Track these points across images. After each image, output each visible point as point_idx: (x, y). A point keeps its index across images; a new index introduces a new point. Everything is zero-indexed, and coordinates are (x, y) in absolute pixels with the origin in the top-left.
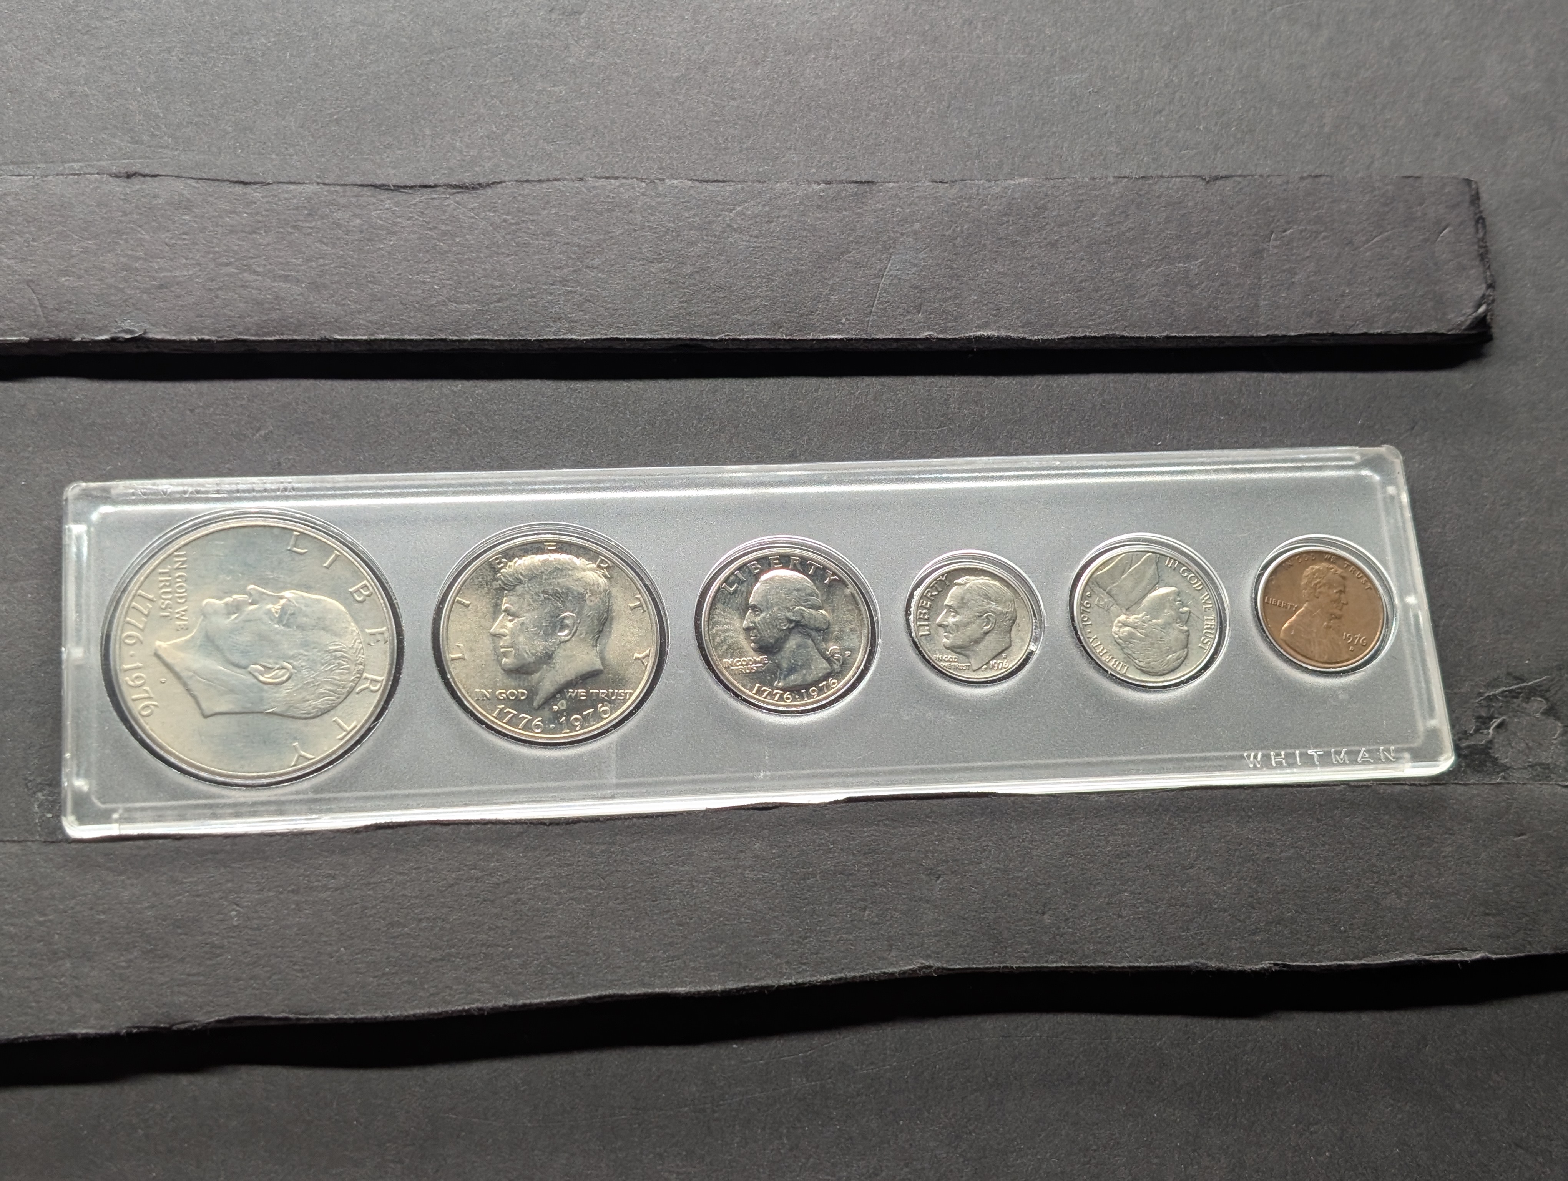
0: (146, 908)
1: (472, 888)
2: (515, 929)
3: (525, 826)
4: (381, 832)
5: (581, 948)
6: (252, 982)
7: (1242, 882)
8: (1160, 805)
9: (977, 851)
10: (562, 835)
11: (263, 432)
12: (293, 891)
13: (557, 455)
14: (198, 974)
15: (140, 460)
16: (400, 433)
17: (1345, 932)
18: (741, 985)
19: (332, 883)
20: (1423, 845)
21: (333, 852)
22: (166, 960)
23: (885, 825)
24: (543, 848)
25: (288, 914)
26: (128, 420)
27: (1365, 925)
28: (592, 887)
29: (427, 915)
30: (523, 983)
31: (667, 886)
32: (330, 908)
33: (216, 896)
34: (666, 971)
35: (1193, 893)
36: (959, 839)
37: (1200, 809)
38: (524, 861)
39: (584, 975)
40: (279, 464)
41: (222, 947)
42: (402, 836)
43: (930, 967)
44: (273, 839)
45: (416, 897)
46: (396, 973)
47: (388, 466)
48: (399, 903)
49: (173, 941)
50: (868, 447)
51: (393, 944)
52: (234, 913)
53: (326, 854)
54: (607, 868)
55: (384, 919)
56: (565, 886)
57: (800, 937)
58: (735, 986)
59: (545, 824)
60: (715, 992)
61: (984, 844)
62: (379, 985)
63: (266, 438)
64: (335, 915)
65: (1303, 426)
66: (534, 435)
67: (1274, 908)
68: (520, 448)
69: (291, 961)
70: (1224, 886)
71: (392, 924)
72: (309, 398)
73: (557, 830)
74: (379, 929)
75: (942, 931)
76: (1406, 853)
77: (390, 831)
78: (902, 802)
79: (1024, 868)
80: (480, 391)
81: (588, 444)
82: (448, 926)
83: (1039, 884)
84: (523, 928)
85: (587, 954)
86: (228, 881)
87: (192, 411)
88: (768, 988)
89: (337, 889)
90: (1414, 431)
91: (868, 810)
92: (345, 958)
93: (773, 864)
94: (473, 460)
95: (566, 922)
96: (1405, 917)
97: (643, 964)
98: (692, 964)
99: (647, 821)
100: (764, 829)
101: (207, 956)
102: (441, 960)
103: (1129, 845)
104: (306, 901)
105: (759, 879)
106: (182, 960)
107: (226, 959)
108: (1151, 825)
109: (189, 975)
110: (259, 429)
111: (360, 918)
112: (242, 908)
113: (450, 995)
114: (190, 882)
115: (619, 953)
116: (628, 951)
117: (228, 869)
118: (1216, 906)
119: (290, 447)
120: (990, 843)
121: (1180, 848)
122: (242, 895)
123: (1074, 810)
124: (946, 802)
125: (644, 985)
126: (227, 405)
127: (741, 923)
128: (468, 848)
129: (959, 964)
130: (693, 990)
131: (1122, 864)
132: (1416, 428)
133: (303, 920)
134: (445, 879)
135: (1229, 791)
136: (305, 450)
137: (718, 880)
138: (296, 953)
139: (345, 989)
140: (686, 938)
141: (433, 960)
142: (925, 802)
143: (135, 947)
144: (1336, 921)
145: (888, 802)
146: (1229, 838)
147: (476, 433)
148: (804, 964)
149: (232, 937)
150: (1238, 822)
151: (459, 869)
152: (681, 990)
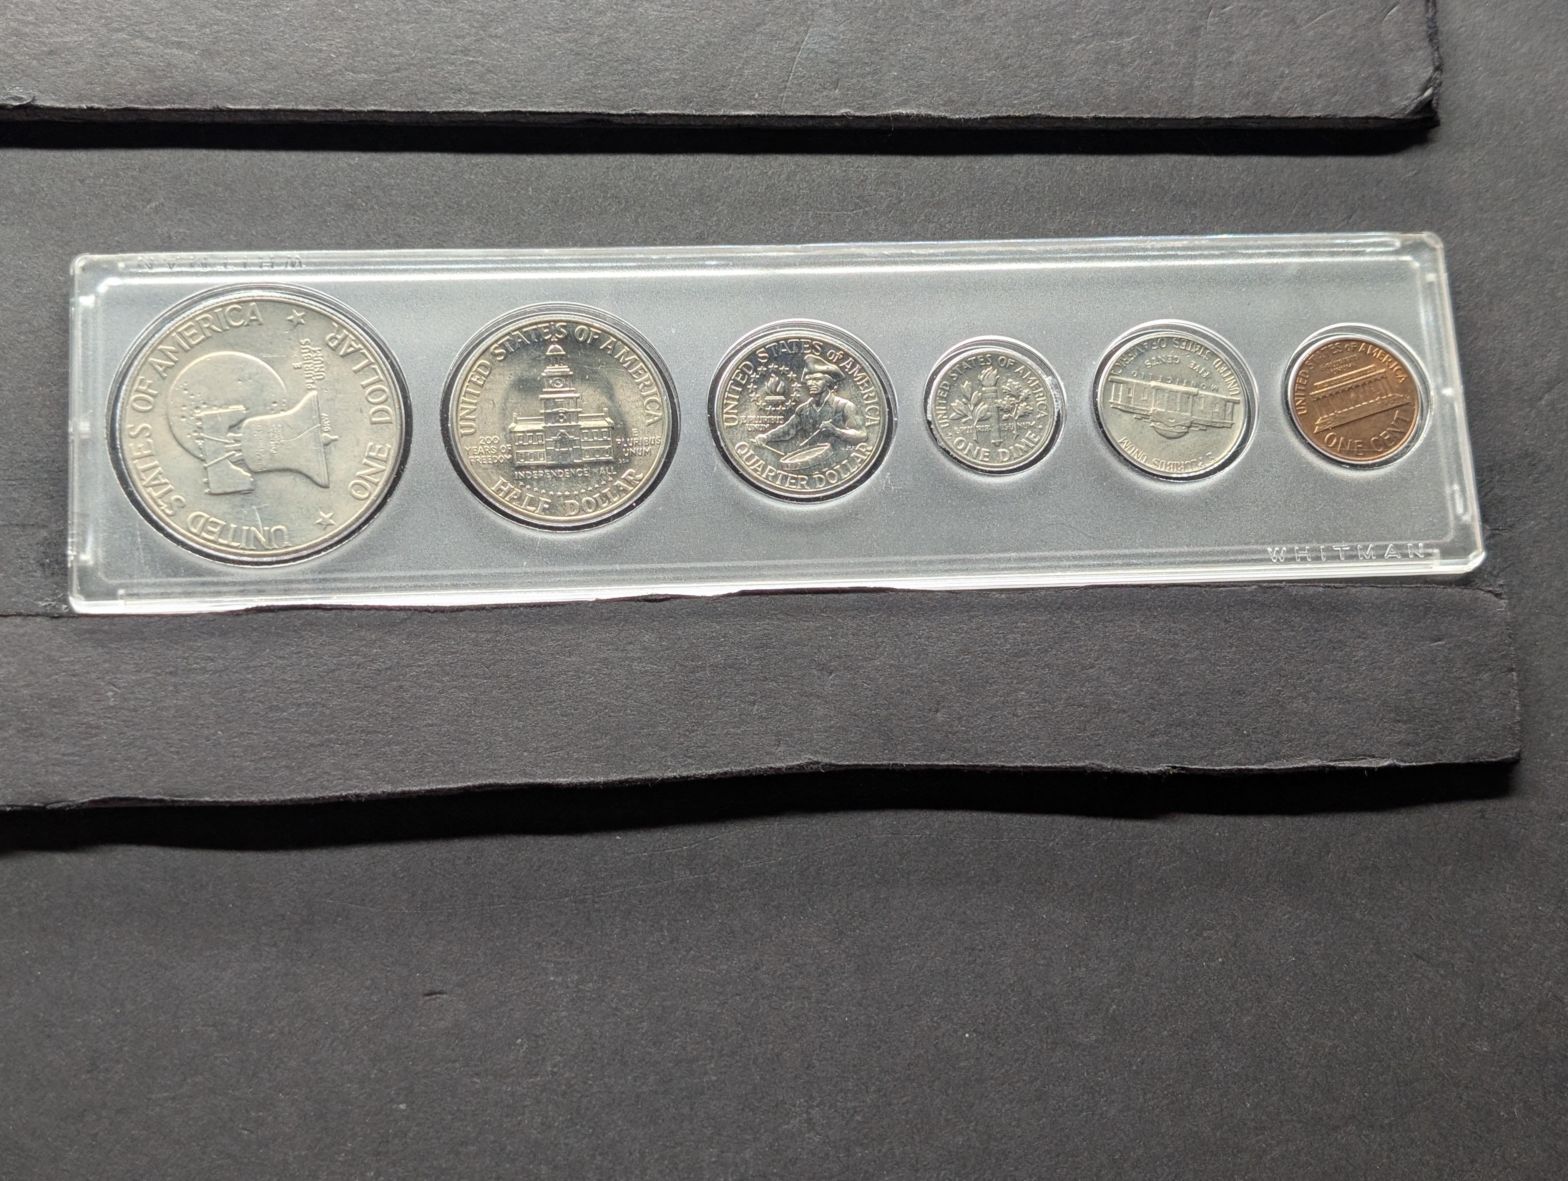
0: (22, 686)
1: (354, 673)
2: (396, 715)
3: (409, 613)
4: (261, 615)
5: (463, 736)
6: (128, 763)
7: (1143, 683)
8: (1062, 603)
10: (446, 623)
11: (153, 205)
12: (171, 673)
13: (456, 232)
14: (73, 754)
15: (27, 232)
16: (294, 208)
17: (1248, 735)
18: (624, 777)
19: (211, 665)
20: (1334, 648)
21: (213, 635)
22: (41, 739)
23: (778, 619)
24: (427, 635)
25: (166, 696)
26: (17, 190)
27: (1269, 729)
28: (476, 676)
29: (307, 700)
30: (403, 771)
31: (553, 676)
32: (209, 690)
33: (94, 676)
34: (549, 762)
35: (1092, 693)
37: (1104, 608)
38: (407, 647)
39: (465, 764)
40: (170, 237)
41: (98, 727)
42: (283, 619)
43: (818, 763)
44: (152, 620)
45: (296, 682)
46: (274, 758)
47: (281, 241)
48: (278, 688)
49: (48, 720)
50: (779, 230)
51: (271, 728)
52: (110, 694)
53: (205, 636)
54: (492, 657)
55: (263, 703)
56: (448, 674)
57: (687, 730)
58: (618, 778)
59: (429, 611)
60: (598, 783)
61: (880, 640)
62: (255, 769)
63: (156, 210)
64: (214, 698)
65: (1235, 213)
66: (432, 212)
67: (1176, 710)
68: (417, 225)
69: (168, 743)
70: (1125, 686)
71: (271, 708)
72: (201, 169)
73: (442, 617)
74: (257, 714)
75: (831, 727)
76: (1317, 657)
77: (271, 615)
78: (797, 596)
79: (918, 664)
80: (378, 165)
81: (487, 221)
82: (328, 712)
83: (934, 681)
84: (404, 716)
85: (469, 743)
86: (105, 661)
87: (82, 181)
88: (651, 780)
89: (215, 672)
90: (1351, 221)
91: (762, 603)
92: (223, 741)
93: (662, 657)
94: (369, 236)
95: (449, 710)
97: (526, 754)
98: (576, 756)
99: (534, 610)
100: (654, 621)
101: (82, 736)
102: (319, 745)
103: (1028, 644)
104: (185, 683)
105: (646, 671)
106: (57, 740)
107: (102, 739)
109: (64, 755)
110: (150, 201)
111: (239, 701)
112: (119, 688)
113: (328, 780)
114: (67, 662)
115: (501, 742)
116: (511, 740)
117: (106, 650)
119: (181, 220)
120: (885, 640)
121: (1080, 647)
122: (119, 676)
123: (973, 607)
124: (842, 596)
125: (525, 774)
126: (118, 176)
127: (627, 715)
128: (351, 633)
129: (848, 760)
130: (575, 781)
131: (1020, 662)
132: (1354, 217)
133: (180, 703)
134: (326, 665)
135: (1135, 590)
136: (196, 223)
137: (605, 671)
138: (173, 735)
139: (221, 772)
140: (570, 729)
141: (312, 745)
142: (821, 597)
143: (10, 725)
145: (784, 596)
146: (1132, 638)
147: (372, 208)
148: (690, 757)
149: (109, 718)
151: (341, 655)
152: (562, 780)
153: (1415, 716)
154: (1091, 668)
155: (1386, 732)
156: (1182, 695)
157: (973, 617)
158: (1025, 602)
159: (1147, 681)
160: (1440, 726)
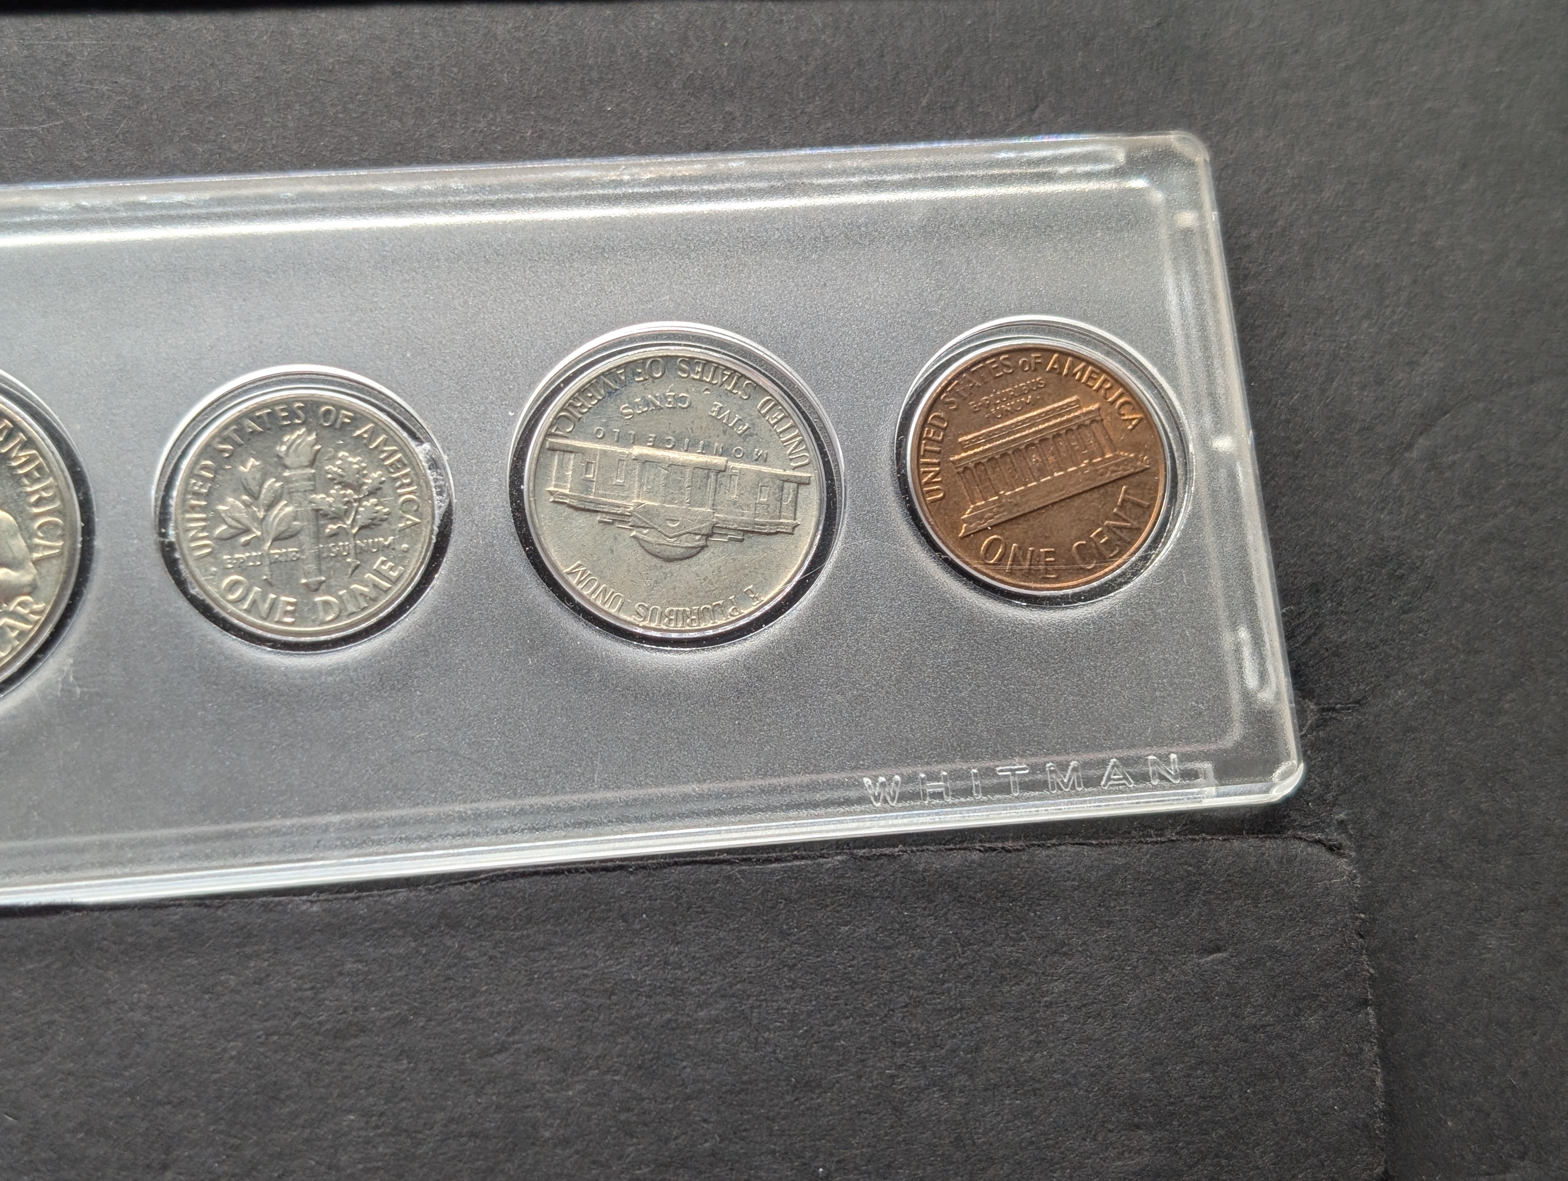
153: (1172, 1114)
154: (500, 1051)
155: (1112, 1153)
156: (689, 1098)
157: (249, 957)
158: (363, 918)
159: (617, 1072)
160: (1221, 1132)
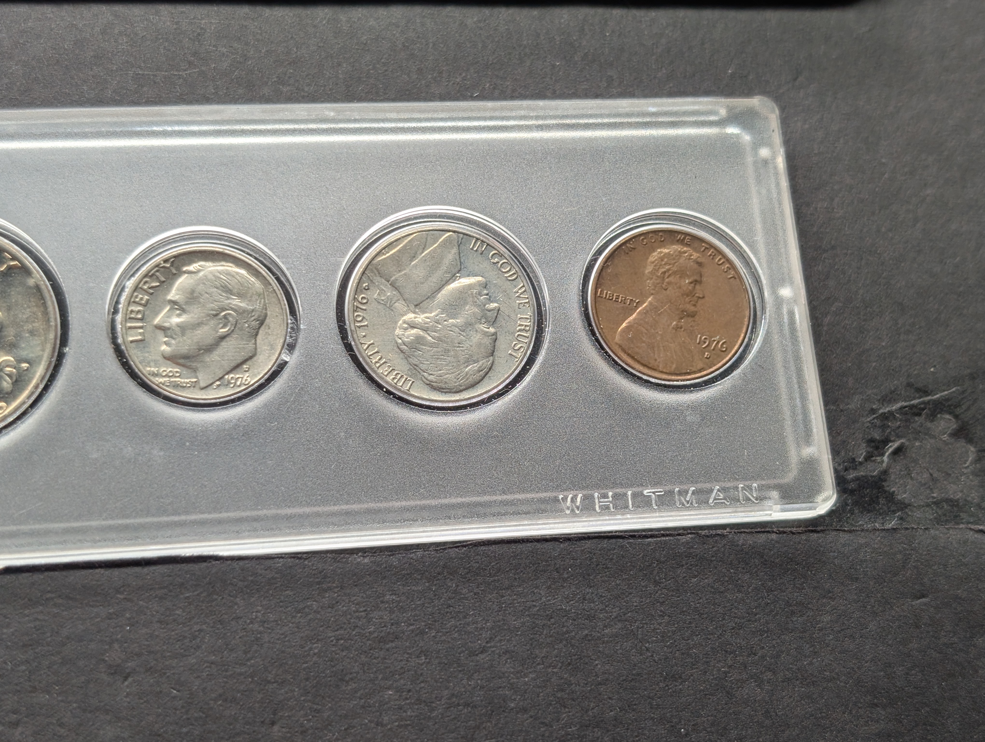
9: (185, 637)
36: (160, 622)
96: (767, 712)
108: (431, 595)
118: (512, 705)
144: (674, 720)
150: (549, 587)
